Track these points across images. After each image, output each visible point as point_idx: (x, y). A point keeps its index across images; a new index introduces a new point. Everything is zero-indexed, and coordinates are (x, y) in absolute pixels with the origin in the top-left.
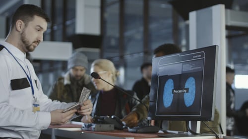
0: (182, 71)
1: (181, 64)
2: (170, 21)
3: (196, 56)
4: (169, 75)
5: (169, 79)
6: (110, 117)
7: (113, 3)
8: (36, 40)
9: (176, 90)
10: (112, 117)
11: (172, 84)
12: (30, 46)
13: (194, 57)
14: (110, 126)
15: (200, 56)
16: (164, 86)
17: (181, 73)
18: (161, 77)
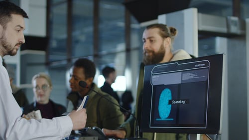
0: (182, 80)
1: (181, 73)
2: (122, 24)
3: (199, 65)
4: (165, 84)
5: (165, 88)
6: (92, 128)
7: (60, 3)
8: (18, 42)
9: (175, 100)
10: (94, 128)
11: (170, 94)
12: (12, 50)
13: (196, 66)
14: (94, 138)
15: (204, 65)
16: (160, 95)
17: (180, 82)
18: (155, 86)
